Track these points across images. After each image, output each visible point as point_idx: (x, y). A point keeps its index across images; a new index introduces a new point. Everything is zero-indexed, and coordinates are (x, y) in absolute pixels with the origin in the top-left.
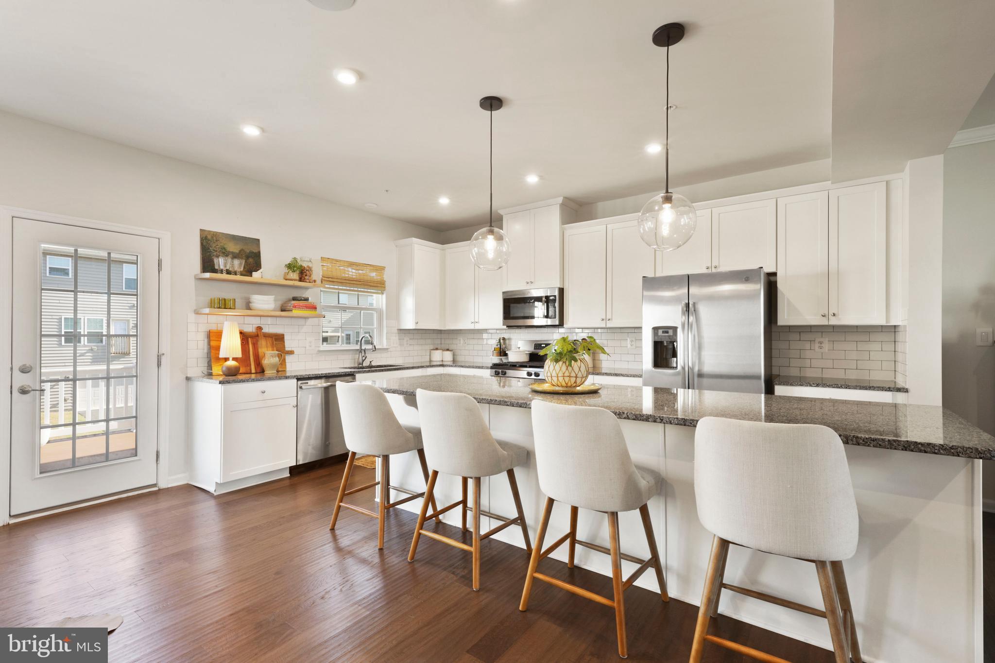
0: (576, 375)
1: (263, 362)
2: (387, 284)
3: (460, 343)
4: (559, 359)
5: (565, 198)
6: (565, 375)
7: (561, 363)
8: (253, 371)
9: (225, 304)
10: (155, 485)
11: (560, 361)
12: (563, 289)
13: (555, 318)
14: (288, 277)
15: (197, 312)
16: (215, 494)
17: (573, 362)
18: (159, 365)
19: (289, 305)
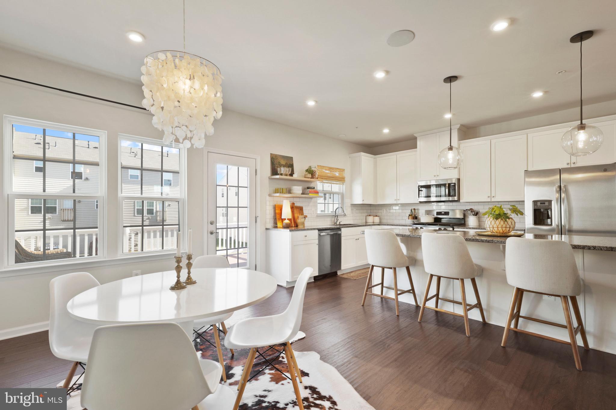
0: (510, 227)
1: (297, 221)
2: (346, 179)
3: (383, 212)
4: (498, 217)
5: (461, 125)
6: (503, 226)
7: (500, 220)
8: (293, 226)
9: (282, 191)
11: (499, 218)
12: (459, 179)
13: (455, 196)
14: (307, 176)
15: (270, 195)
16: (287, 287)
17: (507, 219)
18: (256, 222)
19: (307, 191)
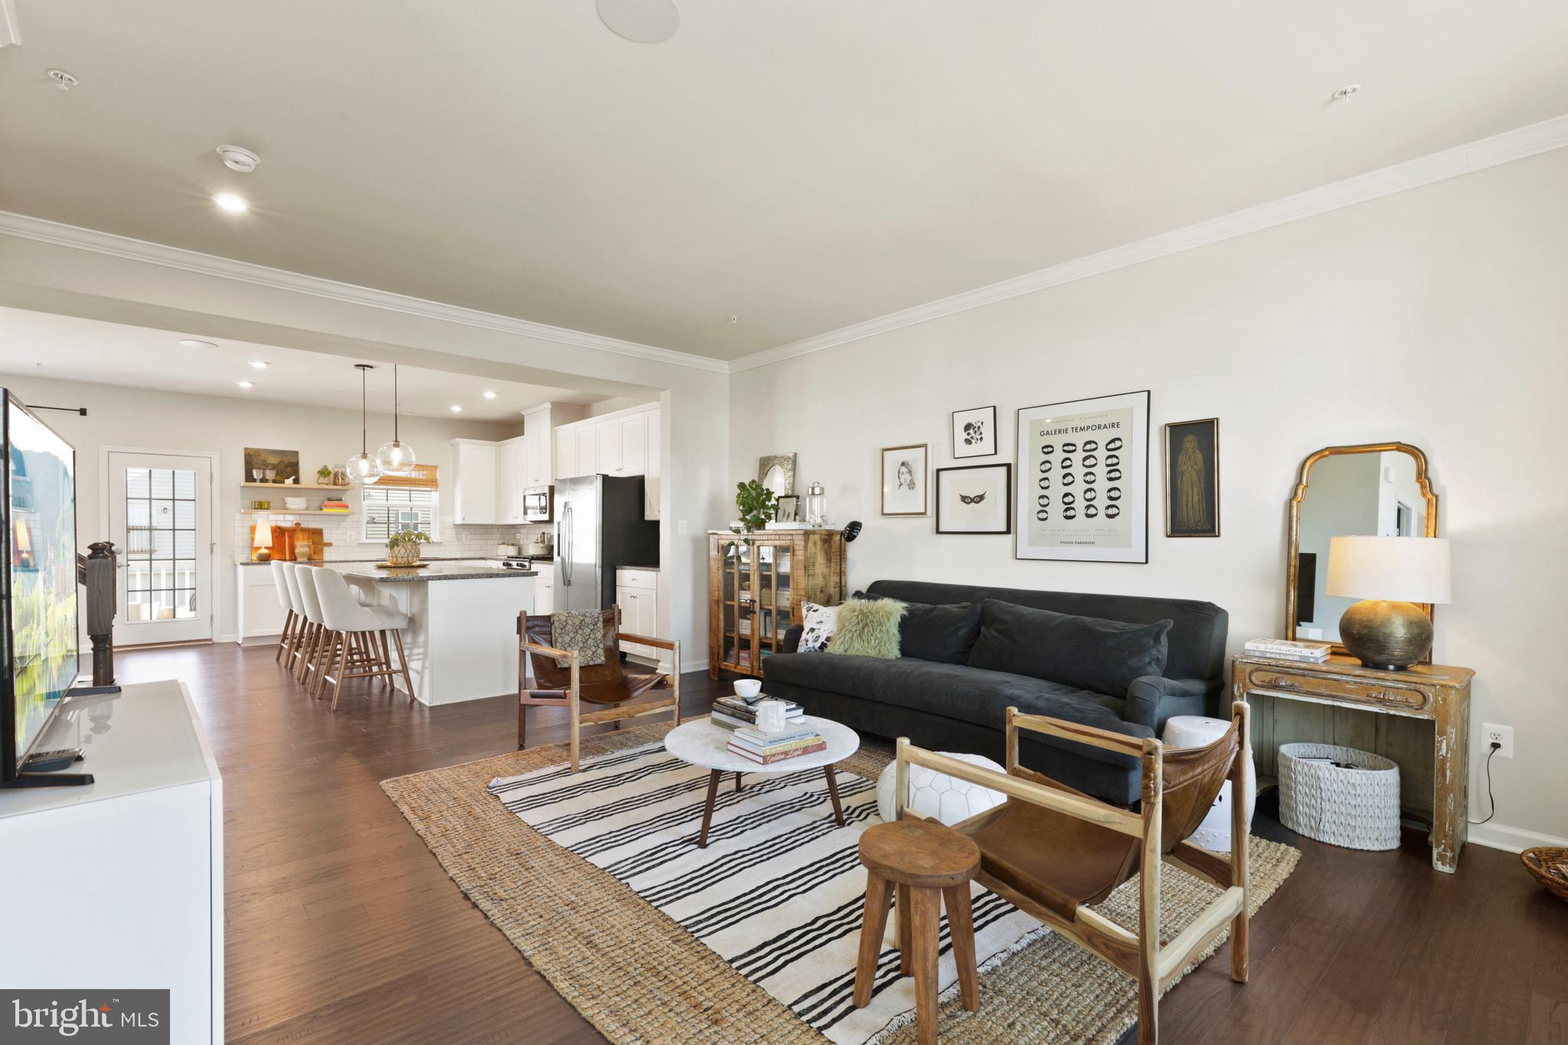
1: (295, 551)
2: (440, 483)
5: (551, 402)
8: (288, 558)
9: (262, 506)
10: (210, 640)
14: (321, 482)
15: (240, 512)
18: (212, 551)
19: (324, 504)
